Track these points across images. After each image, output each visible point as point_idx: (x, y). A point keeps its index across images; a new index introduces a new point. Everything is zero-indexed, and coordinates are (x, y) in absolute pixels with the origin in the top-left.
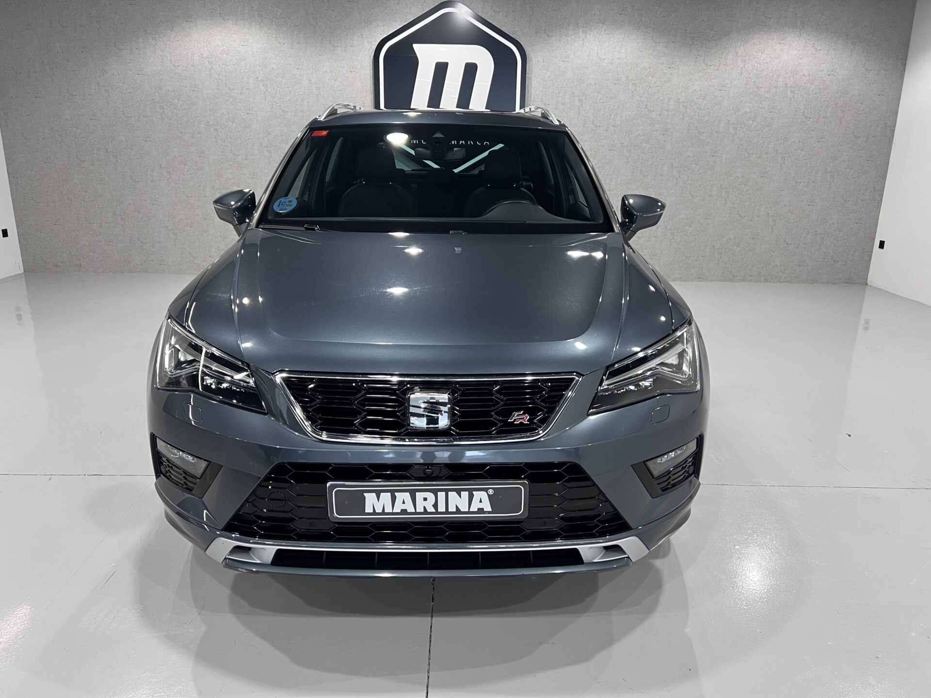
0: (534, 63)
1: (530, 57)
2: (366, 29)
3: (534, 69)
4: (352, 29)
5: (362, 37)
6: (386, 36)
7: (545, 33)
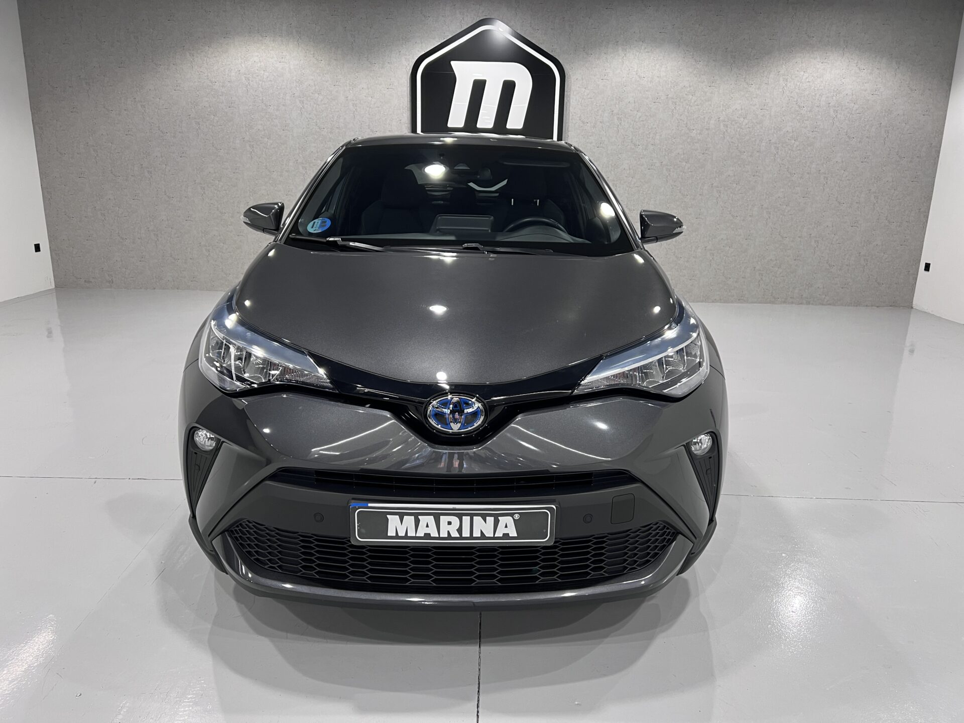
0: (572, 81)
1: (569, 74)
2: (404, 46)
4: (390, 45)
5: (400, 54)
6: (424, 53)
7: (584, 50)
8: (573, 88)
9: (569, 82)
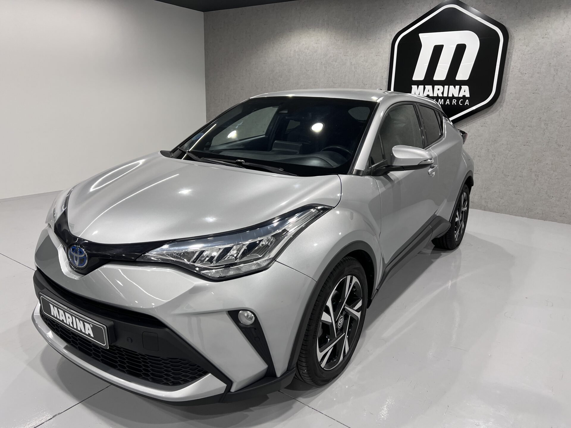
0: (515, 41)
1: (513, 36)
2: (389, 26)
3: (515, 46)
4: (381, 27)
5: (386, 32)
6: (402, 29)
7: (528, 16)
8: (516, 46)
9: (513, 41)
